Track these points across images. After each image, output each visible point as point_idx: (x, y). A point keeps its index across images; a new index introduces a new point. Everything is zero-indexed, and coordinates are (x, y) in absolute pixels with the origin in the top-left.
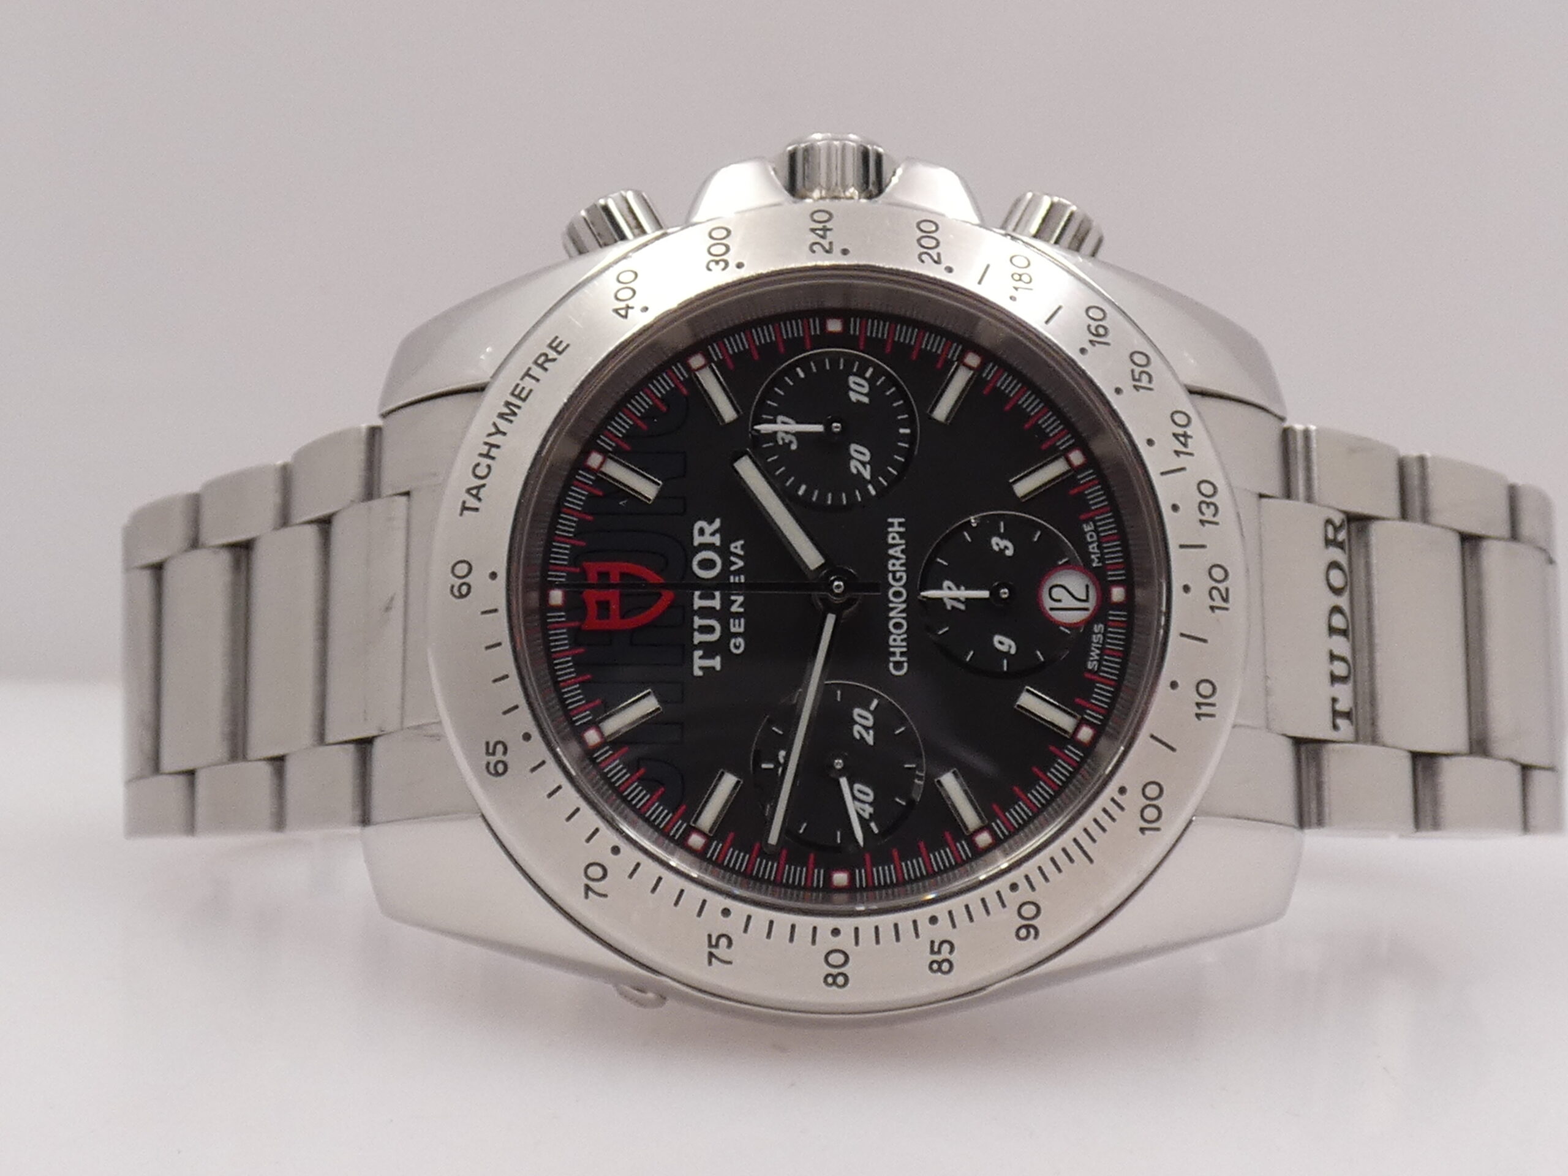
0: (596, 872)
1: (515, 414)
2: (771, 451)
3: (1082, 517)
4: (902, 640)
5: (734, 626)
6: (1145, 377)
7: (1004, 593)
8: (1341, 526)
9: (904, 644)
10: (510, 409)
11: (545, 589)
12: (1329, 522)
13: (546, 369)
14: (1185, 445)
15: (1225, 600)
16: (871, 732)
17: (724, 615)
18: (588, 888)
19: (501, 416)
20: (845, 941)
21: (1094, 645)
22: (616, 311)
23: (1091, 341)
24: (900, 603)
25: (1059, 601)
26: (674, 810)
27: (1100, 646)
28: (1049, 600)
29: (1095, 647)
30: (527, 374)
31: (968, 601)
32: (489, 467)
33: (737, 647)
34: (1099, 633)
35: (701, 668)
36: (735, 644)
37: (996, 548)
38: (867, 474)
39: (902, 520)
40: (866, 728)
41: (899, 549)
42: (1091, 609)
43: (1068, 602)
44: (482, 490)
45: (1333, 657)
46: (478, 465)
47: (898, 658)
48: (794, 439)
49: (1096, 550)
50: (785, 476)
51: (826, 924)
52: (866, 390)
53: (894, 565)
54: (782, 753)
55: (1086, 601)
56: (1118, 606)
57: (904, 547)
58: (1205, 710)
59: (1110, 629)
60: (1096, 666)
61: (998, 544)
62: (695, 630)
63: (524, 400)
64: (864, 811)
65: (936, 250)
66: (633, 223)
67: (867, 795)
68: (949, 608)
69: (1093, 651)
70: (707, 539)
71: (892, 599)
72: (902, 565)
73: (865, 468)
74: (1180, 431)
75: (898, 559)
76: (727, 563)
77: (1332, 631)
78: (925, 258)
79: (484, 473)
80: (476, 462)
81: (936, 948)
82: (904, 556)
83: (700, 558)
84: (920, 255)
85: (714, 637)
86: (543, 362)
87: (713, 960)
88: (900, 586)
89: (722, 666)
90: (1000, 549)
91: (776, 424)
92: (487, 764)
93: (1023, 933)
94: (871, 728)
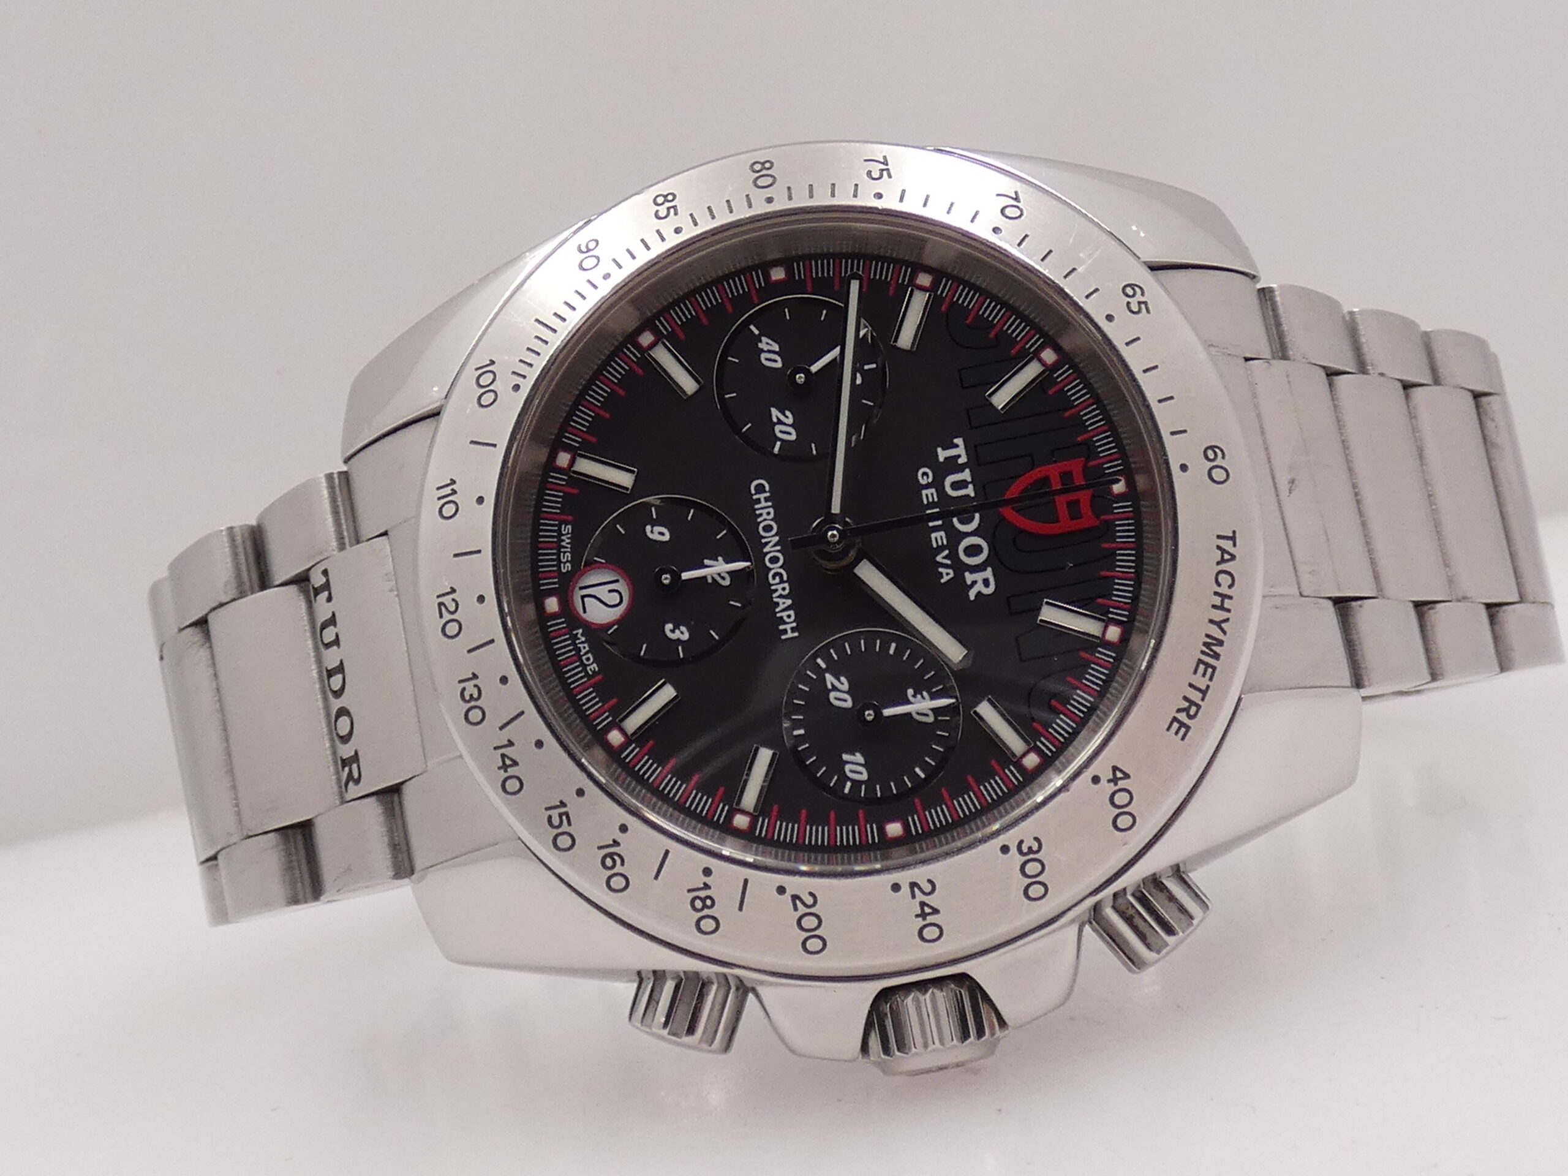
0: (1012, 212)
1: (1205, 644)
2: (933, 682)
3: (599, 677)
4: (761, 515)
5: (932, 494)
6: (556, 821)
7: (666, 579)
9: (758, 512)
10: (1211, 650)
11: (1132, 493)
12: (357, 782)
13: (1186, 698)
14: (503, 756)
15: (440, 604)
16: (775, 420)
17: (945, 502)
18: (1017, 199)
19: (1220, 643)
21: (569, 550)
22: (1127, 776)
24: (769, 552)
25: (610, 591)
26: (953, 304)
27: (562, 550)
28: (622, 591)
29: (567, 548)
30: (1204, 692)
31: (700, 566)
32: (1219, 585)
33: (925, 474)
34: (565, 563)
35: (957, 446)
36: (928, 477)
37: (683, 628)
38: (829, 677)
39: (783, 637)
40: (780, 422)
41: (782, 607)
42: (577, 589)
43: (601, 592)
44: (1218, 558)
46: (1230, 586)
47: (762, 496)
48: (911, 696)
49: (581, 646)
50: (913, 658)
51: (781, 204)
52: (848, 767)
53: (784, 589)
54: (859, 381)
55: (583, 597)
56: (550, 593)
57: (777, 610)
58: (448, 490)
59: (555, 569)
60: (563, 529)
61: (682, 633)
62: (971, 482)
63: (1200, 661)
64: (767, 344)
65: (799, 913)
68: (720, 558)
69: (568, 543)
70: (979, 576)
71: (779, 555)
72: (776, 590)
74: (511, 771)
75: (781, 596)
76: (953, 556)
78: (809, 900)
79: (1222, 577)
80: (1233, 589)
81: (672, 211)
82: (775, 600)
83: (981, 556)
84: (815, 902)
85: (950, 479)
86: (1191, 708)
87: (882, 161)
88: (773, 569)
89: (937, 453)
90: (679, 629)
91: (933, 710)
92: (1143, 294)
93: (592, 245)
94: (775, 424)
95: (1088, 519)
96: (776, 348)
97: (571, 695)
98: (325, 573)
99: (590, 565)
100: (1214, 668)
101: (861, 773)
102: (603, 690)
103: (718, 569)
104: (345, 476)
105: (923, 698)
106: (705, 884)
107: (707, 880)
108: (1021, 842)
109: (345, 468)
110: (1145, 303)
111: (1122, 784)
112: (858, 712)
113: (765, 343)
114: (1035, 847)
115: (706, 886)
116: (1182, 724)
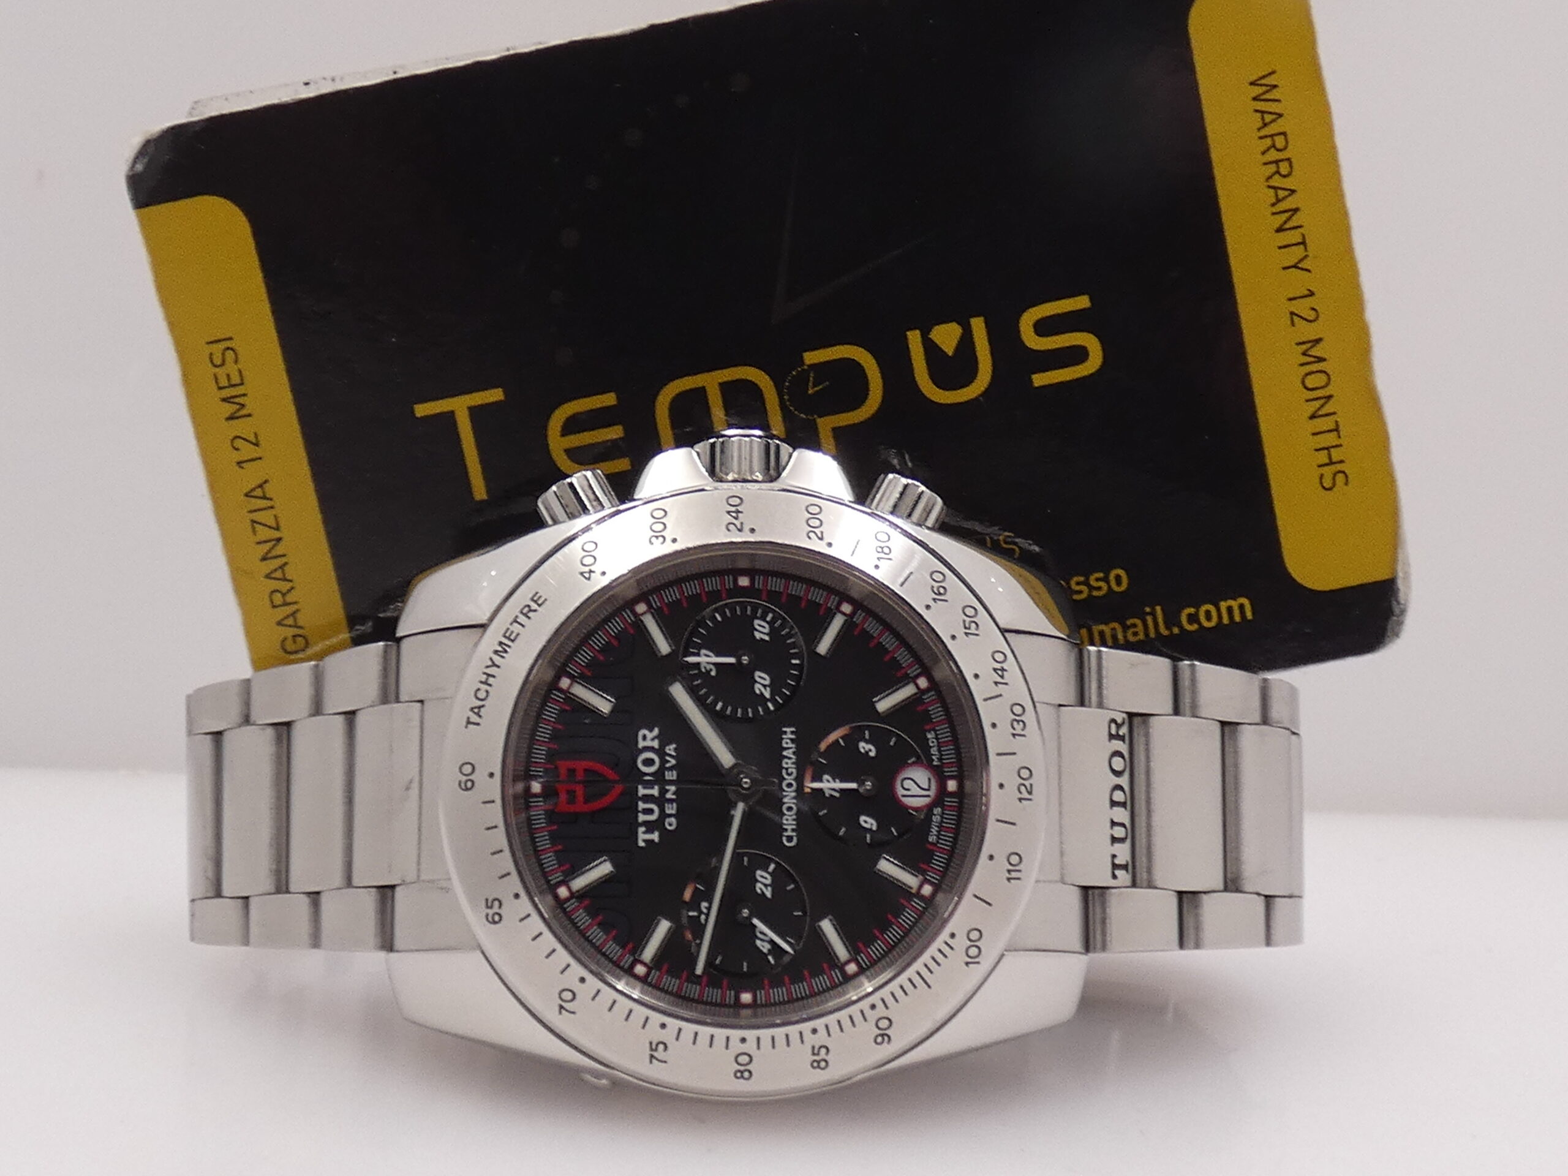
0: (567, 995)
1: (506, 651)
2: (696, 677)
3: (927, 727)
4: (794, 820)
5: (669, 809)
6: (973, 626)
7: (868, 785)
8: (1123, 723)
9: (794, 822)
10: (504, 649)
11: (528, 781)
12: (1113, 721)
13: (529, 618)
14: (1002, 677)
15: (1030, 793)
16: (769, 888)
17: (661, 801)
18: (561, 1007)
19: (496, 652)
20: (750, 1047)
21: (934, 823)
22: (582, 574)
23: (934, 600)
24: (791, 792)
25: (908, 790)
26: (623, 947)
27: (938, 824)
28: (901, 788)
29: (935, 825)
30: (515, 621)
31: (842, 791)
32: (487, 692)
33: (670, 825)
34: (938, 815)
35: (644, 841)
36: (669, 822)
37: (862, 751)
38: (767, 695)
39: (793, 729)
40: (766, 886)
41: (791, 751)
42: (932, 796)
43: (916, 790)
44: (482, 710)
45: (1113, 824)
46: (479, 690)
47: (789, 833)
48: (712, 667)
49: (936, 753)
50: (707, 695)
51: (736, 1034)
52: (766, 630)
53: (787, 763)
54: (706, 905)
55: (928, 790)
56: (951, 794)
57: (794, 749)
58: (1014, 875)
59: (946, 812)
60: (935, 840)
61: (864, 748)
62: (639, 812)
63: (513, 641)
64: (763, 947)
65: (821, 529)
66: (592, 497)
67: (766, 935)
68: (827, 795)
69: (934, 828)
70: (648, 743)
71: (786, 789)
72: (793, 763)
73: (766, 690)
74: (998, 666)
75: (790, 758)
76: (663, 762)
77: (1114, 804)
78: (813, 535)
79: (483, 696)
81: (816, 1051)
82: (795, 757)
83: (643, 758)
84: (808, 534)
85: (653, 817)
86: (527, 611)
87: (653, 1060)
88: (791, 779)
89: (659, 839)
90: (865, 751)
91: (700, 656)
92: (487, 915)
93: (879, 1039)
94: (769, 885)
95: (564, 765)
96: (758, 943)
97: (950, 719)
98: (1115, 877)
99: (919, 812)
100: (504, 636)
101: (759, 625)
102: (926, 718)
103: (829, 785)
105: (705, 667)
106: (879, 561)
108: (662, 543)
110: (488, 906)
111: (586, 570)
112: (753, 667)
114: (654, 539)
116: (535, 602)
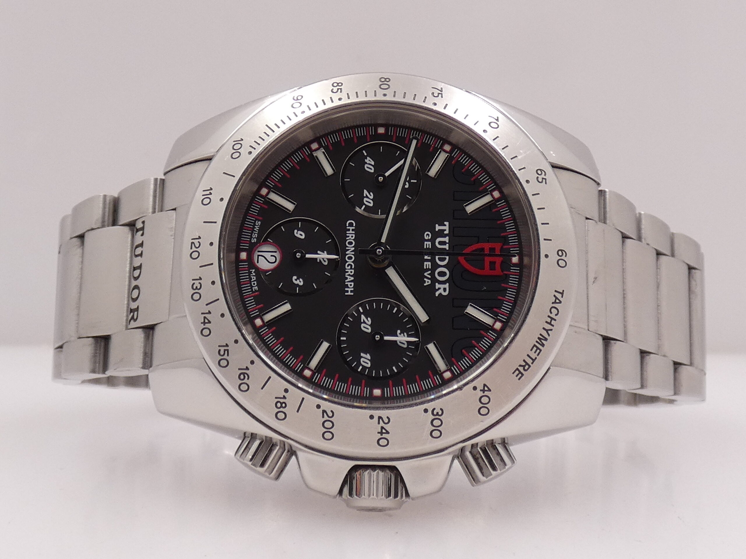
0: (494, 125)
1: (539, 338)
2: (410, 329)
3: (257, 293)
4: (349, 236)
5: (429, 245)
6: (222, 353)
7: (298, 255)
9: (348, 235)
10: (541, 342)
11: (520, 264)
12: (135, 320)
13: (524, 361)
14: (205, 318)
15: (192, 243)
16: (365, 195)
17: (434, 250)
18: (497, 120)
19: (546, 339)
21: (257, 233)
22: (489, 390)
24: (349, 254)
25: (272, 256)
26: (458, 161)
27: (254, 232)
28: (277, 257)
29: (257, 231)
30: (534, 360)
31: (315, 253)
32: (551, 313)
33: (428, 235)
34: (254, 238)
35: (445, 225)
36: (429, 237)
37: (301, 280)
38: (363, 317)
39: (346, 294)
40: (367, 197)
41: (348, 280)
42: (256, 252)
43: (268, 255)
44: (553, 301)
46: (556, 315)
47: (351, 228)
48: (399, 334)
49: (252, 277)
50: (403, 317)
51: (389, 98)
52: (362, 359)
54: (407, 186)
55: (258, 256)
56: (244, 250)
57: (346, 281)
58: (208, 192)
59: (248, 240)
60: (256, 223)
61: (300, 282)
62: (448, 243)
63: (535, 346)
64: (369, 160)
65: (324, 419)
67: (367, 167)
68: (325, 252)
70: (442, 286)
71: (353, 256)
72: (348, 272)
73: (364, 320)
74: (207, 325)
75: (349, 275)
76: (432, 274)
78: (330, 414)
79: (553, 310)
80: (557, 316)
81: (339, 90)
82: (346, 276)
83: (445, 277)
84: (333, 415)
85: (439, 240)
86: (526, 366)
87: (440, 89)
88: (349, 262)
89: (435, 226)
90: (299, 280)
91: (407, 342)
92: (545, 175)
93: (300, 98)
94: (365, 197)
95: (498, 271)
96: (373, 163)
97: (242, 299)
98: (143, 222)
99: (265, 241)
100: (541, 350)
101: (368, 363)
102: (258, 300)
103: (323, 256)
104: (163, 181)
105: (404, 335)
106: (284, 396)
107: (286, 394)
108: (434, 409)
109: (163, 177)
110: (545, 179)
111: (486, 393)
112: (372, 335)
113: (368, 160)
114: (440, 413)
115: (284, 397)
116: (520, 372)
